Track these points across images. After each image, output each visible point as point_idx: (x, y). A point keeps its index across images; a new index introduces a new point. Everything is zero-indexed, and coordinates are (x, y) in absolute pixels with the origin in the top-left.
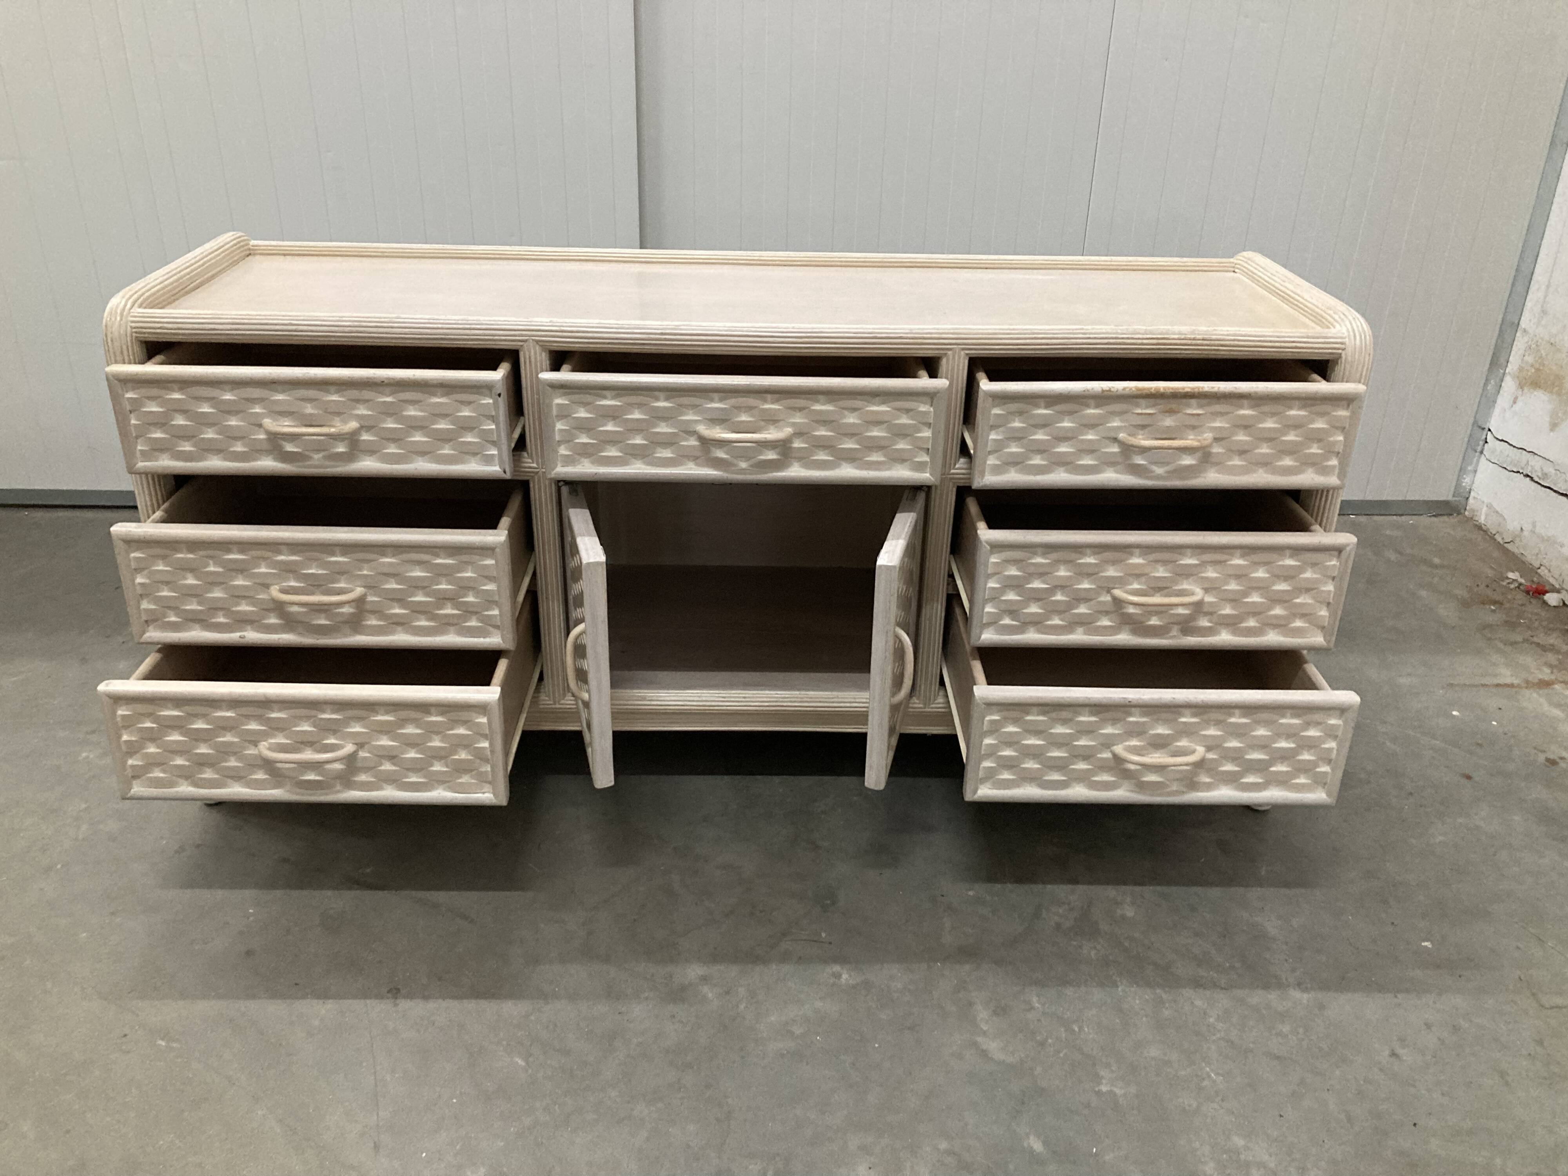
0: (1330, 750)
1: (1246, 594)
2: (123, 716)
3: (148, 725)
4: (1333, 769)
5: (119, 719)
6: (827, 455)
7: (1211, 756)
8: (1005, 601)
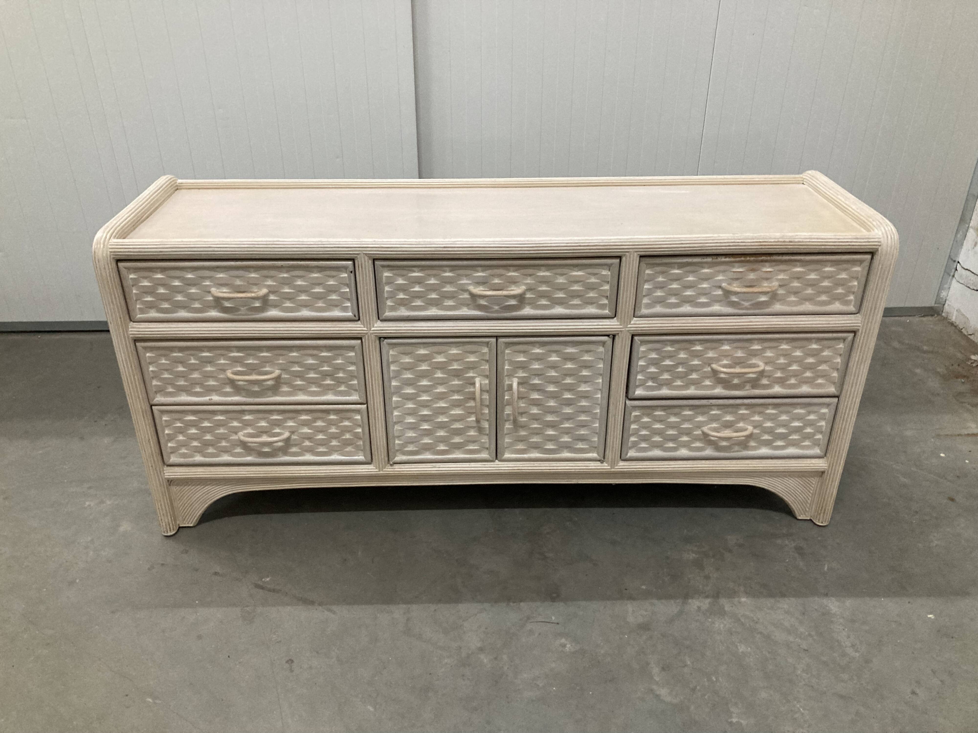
0: (822, 426)
1: (790, 365)
2: (166, 421)
3: (179, 425)
4: (823, 436)
5: (163, 422)
6: (547, 301)
7: (756, 431)
8: (649, 372)
